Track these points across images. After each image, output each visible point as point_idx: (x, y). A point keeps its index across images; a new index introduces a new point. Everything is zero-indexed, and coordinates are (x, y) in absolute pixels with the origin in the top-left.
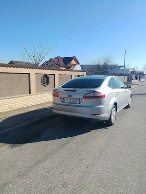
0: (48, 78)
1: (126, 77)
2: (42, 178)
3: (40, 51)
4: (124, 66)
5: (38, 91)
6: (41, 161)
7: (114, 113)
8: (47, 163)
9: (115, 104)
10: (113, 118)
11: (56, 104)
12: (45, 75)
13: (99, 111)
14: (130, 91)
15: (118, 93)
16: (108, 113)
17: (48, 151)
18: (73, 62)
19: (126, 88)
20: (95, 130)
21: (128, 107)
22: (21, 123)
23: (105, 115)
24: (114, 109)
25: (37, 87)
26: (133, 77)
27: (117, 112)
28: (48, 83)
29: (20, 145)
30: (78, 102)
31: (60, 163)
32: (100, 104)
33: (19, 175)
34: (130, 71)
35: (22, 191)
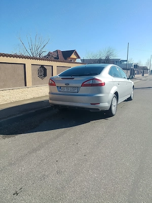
0: (45, 70)
1: (129, 72)
2: (35, 166)
3: (37, 44)
4: (127, 61)
5: (35, 84)
6: (35, 150)
7: (115, 103)
8: (41, 152)
9: (116, 93)
10: (113, 109)
11: (52, 94)
12: (42, 66)
13: (99, 100)
14: (133, 83)
15: (119, 82)
16: (108, 102)
17: (43, 141)
18: (73, 56)
19: (128, 79)
20: (94, 121)
21: (129, 99)
22: (15, 115)
23: (105, 105)
24: (115, 100)
25: (33, 79)
26: (136, 72)
27: (119, 103)
28: (45, 75)
29: (13, 136)
30: (76, 91)
31: (55, 152)
32: (100, 92)
33: (10, 164)
34: (133, 65)
35: (12, 179)
